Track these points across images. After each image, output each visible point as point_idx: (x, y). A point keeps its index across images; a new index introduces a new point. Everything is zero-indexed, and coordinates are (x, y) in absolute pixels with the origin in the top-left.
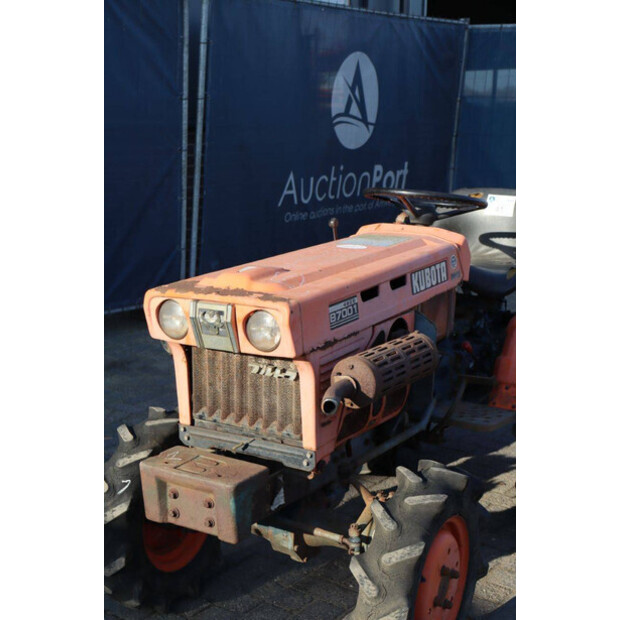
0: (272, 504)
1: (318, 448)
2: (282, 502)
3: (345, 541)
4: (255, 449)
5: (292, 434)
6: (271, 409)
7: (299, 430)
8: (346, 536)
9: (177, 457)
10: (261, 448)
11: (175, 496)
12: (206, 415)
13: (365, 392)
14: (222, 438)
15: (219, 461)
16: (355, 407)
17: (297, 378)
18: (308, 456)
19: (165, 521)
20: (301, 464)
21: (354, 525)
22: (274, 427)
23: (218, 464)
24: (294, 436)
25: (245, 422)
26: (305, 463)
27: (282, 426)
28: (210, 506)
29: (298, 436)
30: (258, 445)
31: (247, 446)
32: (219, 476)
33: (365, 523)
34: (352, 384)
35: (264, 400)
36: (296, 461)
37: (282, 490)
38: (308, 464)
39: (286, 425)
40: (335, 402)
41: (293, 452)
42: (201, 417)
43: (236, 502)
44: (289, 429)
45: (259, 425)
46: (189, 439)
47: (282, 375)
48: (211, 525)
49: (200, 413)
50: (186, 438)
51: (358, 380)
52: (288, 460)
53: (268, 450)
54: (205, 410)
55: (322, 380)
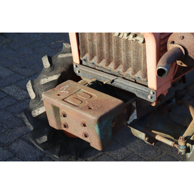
0: (128, 120)
1: (158, 88)
2: (136, 118)
3: (176, 146)
4: (118, 84)
5: (141, 77)
6: (128, 60)
7: (145, 76)
8: (177, 143)
9: (66, 90)
10: (122, 83)
11: (65, 116)
12: (88, 59)
13: (191, 56)
14: (98, 74)
15: (92, 94)
16: (184, 65)
17: (144, 42)
18: (151, 93)
19: (60, 129)
20: (147, 97)
21: (181, 137)
22: (130, 71)
23: (91, 96)
24: (142, 79)
25: (112, 66)
26: (149, 97)
27: (135, 72)
28: (84, 125)
29: (145, 80)
30: (120, 82)
31: (113, 81)
32: (90, 108)
33: (190, 135)
34: (181, 51)
35: (123, 53)
36: (143, 95)
37: (136, 111)
38: (151, 98)
39: (138, 71)
40: (166, 69)
41: (141, 89)
42: (85, 60)
43: (100, 127)
44: (139, 74)
45: (120, 69)
46: (79, 72)
47: (134, 39)
48: (86, 136)
49: (84, 58)
50: (77, 72)
51: (187, 47)
52: (139, 93)
53: (126, 85)
54: (87, 56)
55: (162, 44)
